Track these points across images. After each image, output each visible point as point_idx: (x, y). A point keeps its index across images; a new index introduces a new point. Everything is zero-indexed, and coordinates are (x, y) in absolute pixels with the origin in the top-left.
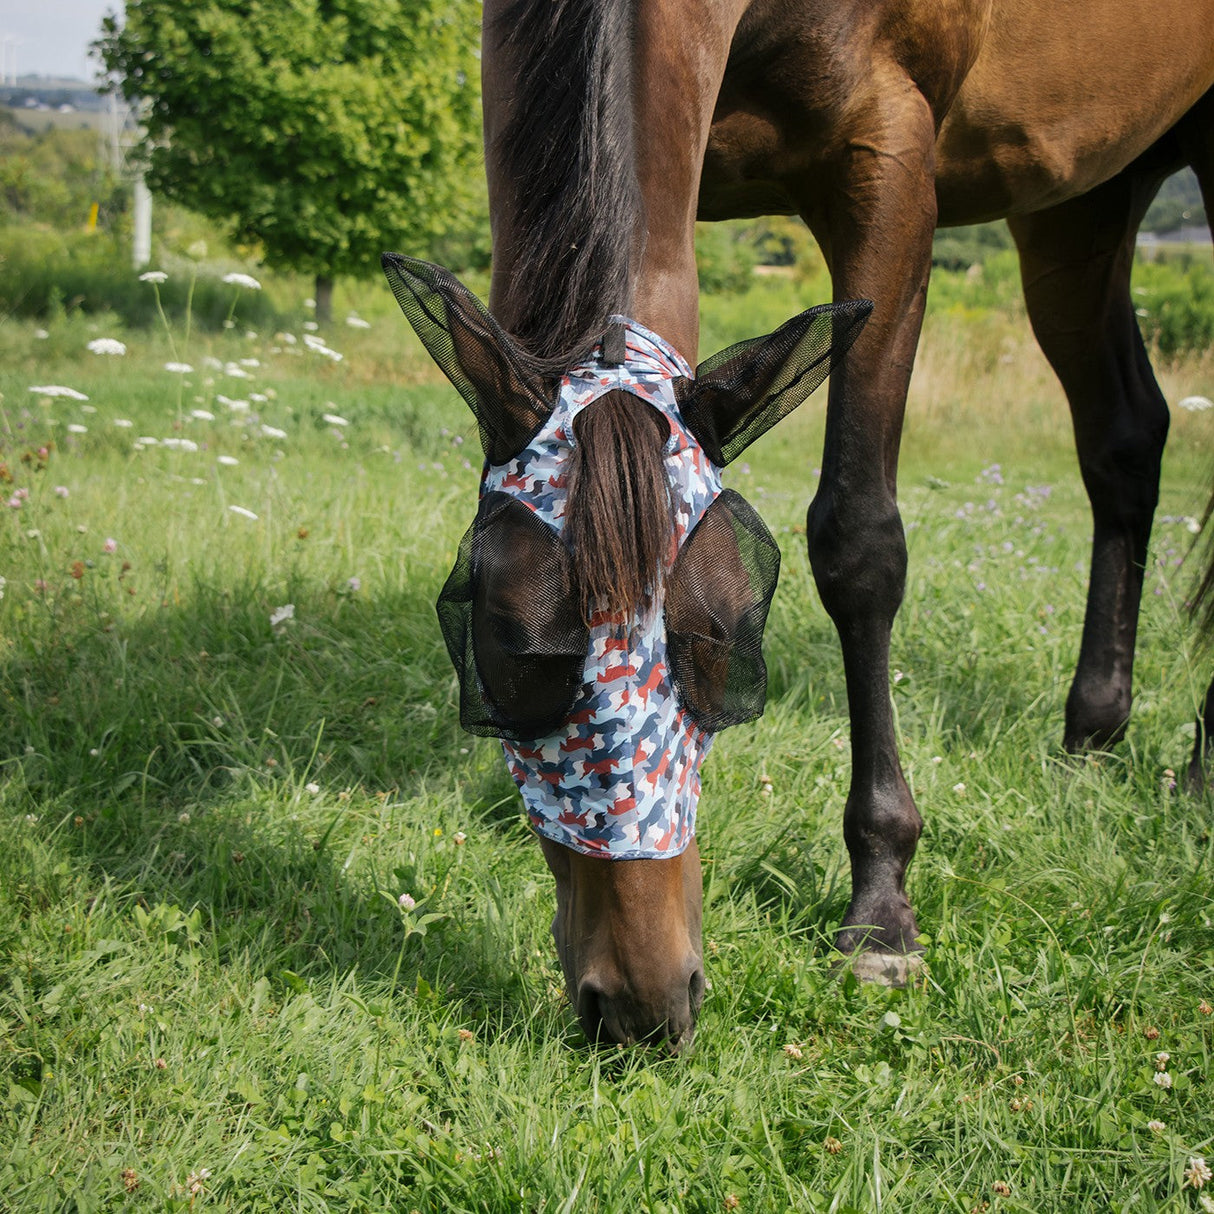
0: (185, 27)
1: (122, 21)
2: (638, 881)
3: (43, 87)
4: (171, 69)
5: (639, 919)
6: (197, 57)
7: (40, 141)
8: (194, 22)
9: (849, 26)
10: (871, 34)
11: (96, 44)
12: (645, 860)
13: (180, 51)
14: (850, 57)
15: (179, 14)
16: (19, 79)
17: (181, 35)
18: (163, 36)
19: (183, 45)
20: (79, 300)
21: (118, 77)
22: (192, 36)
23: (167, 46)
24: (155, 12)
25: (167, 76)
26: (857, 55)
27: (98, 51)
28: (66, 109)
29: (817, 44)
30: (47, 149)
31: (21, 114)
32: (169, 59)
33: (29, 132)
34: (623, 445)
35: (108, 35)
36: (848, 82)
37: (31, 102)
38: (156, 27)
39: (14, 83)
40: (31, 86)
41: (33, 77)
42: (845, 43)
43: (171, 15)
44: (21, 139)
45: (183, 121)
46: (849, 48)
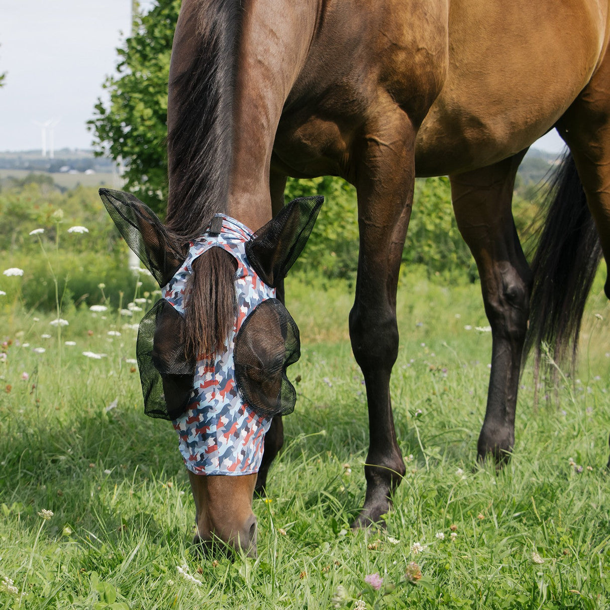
0: (150, 107)
1: (108, 105)
2: (218, 485)
3: (73, 158)
4: (143, 136)
5: (219, 504)
6: (160, 126)
7: (71, 196)
8: (157, 103)
9: (363, 75)
10: (376, 77)
11: (90, 122)
12: (222, 475)
13: (148, 123)
14: (365, 89)
15: (146, 98)
16: (56, 153)
17: (149, 112)
18: (136, 114)
19: (150, 119)
20: (84, 297)
21: (108, 144)
22: (155, 112)
23: (139, 120)
24: (131, 97)
25: (140, 140)
26: (369, 88)
27: (93, 126)
28: (89, 172)
29: (347, 85)
30: (75, 200)
31: (57, 178)
32: (141, 129)
33: (63, 190)
34: (214, 271)
35: (99, 116)
36: (365, 102)
37: (64, 169)
38: (132, 108)
39: (52, 156)
40: (64, 157)
41: (66, 150)
42: (362, 83)
43: (141, 100)
44: (57, 194)
45: (152, 171)
46: (364, 85)
